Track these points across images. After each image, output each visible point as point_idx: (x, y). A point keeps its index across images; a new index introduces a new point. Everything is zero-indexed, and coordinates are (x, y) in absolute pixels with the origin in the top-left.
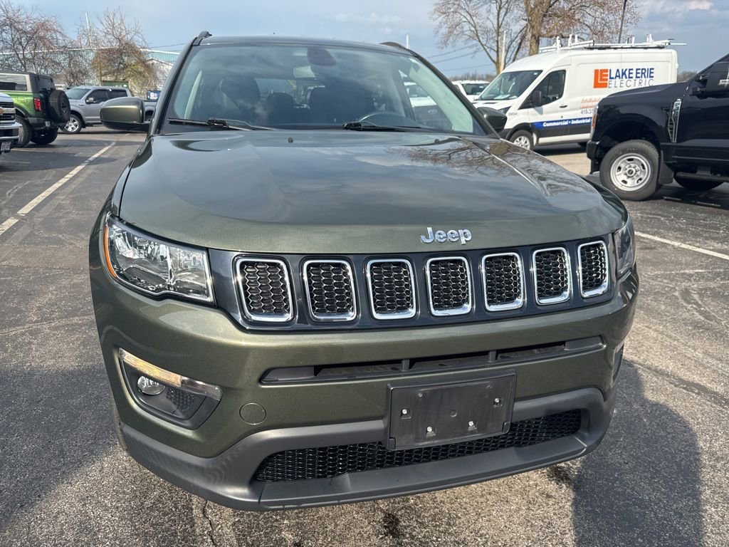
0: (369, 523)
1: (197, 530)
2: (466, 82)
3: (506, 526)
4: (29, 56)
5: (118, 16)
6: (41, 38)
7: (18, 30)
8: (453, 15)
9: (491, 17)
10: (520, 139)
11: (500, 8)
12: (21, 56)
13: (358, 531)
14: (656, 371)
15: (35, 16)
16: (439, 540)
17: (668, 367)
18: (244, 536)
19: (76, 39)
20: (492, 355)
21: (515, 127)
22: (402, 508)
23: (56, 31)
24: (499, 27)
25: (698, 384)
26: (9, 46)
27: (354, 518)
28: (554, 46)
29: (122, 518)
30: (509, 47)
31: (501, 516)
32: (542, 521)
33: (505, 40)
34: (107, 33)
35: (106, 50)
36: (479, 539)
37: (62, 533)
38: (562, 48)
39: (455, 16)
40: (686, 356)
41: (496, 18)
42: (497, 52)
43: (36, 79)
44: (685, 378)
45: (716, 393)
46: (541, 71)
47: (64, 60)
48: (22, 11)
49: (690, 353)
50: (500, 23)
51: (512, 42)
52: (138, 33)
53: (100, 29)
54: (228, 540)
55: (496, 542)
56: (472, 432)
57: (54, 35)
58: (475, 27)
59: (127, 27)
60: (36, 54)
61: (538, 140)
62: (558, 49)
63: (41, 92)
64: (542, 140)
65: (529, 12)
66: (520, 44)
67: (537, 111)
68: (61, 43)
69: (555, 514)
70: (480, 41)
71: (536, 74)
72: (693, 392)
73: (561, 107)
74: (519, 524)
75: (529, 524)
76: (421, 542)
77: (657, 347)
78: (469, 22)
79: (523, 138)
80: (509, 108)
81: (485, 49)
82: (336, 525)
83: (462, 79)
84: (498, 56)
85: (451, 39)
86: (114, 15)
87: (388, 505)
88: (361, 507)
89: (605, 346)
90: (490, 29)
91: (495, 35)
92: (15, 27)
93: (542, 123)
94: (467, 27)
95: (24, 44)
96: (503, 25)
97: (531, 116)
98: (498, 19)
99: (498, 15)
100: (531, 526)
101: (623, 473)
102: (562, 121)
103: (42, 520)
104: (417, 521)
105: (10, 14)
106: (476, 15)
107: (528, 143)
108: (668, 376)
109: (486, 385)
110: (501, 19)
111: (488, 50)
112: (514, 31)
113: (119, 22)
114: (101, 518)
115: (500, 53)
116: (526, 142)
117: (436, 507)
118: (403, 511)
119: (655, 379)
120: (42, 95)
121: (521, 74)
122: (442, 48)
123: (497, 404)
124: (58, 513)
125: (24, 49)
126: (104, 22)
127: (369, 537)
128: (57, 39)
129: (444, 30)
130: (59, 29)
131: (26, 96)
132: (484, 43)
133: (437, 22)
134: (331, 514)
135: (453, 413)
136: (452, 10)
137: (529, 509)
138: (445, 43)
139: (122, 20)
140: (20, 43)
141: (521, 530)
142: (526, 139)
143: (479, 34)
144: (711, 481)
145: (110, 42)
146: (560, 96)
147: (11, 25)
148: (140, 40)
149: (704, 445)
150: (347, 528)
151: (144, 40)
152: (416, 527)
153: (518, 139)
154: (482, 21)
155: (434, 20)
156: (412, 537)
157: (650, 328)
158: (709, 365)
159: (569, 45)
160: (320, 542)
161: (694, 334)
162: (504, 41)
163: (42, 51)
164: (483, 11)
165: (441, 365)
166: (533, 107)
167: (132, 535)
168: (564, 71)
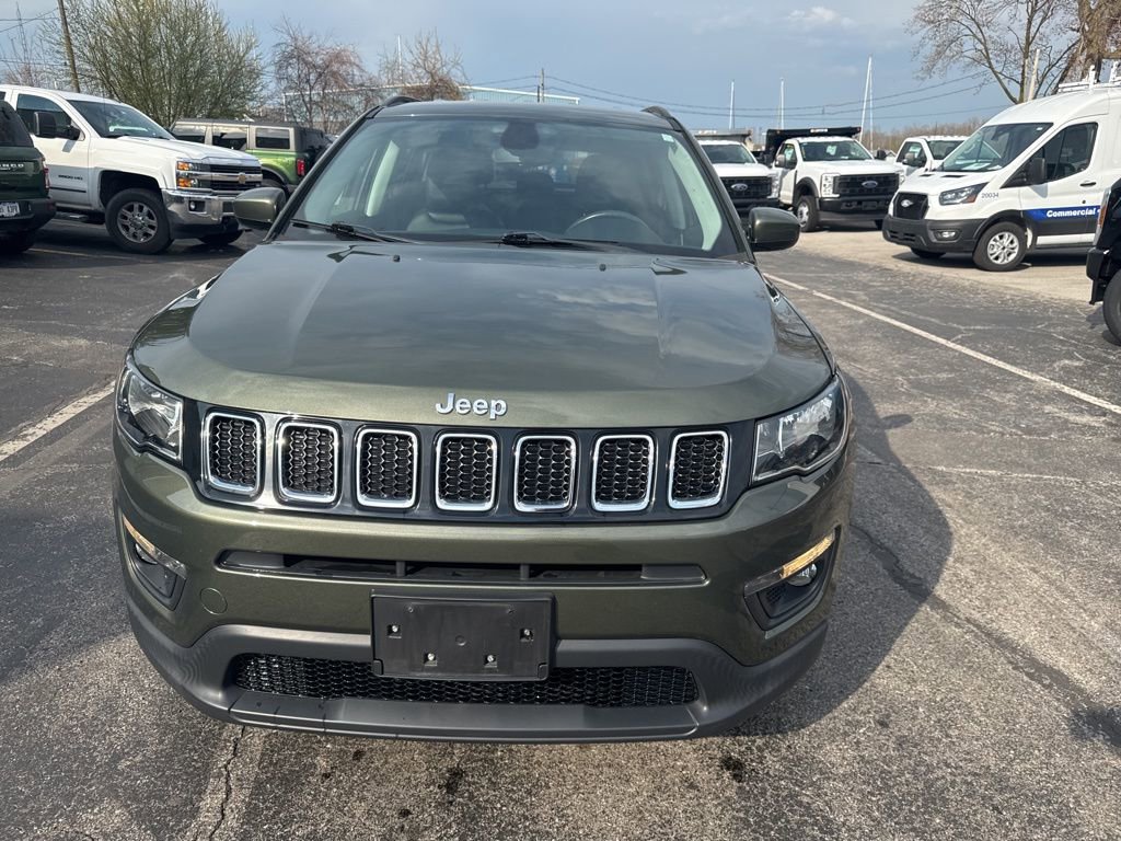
0: (427, 769)
1: (225, 734)
2: (932, 138)
3: (604, 812)
4: (315, 98)
5: (433, 42)
6: (334, 74)
7: (306, 63)
8: (947, 25)
9: (1016, 25)
10: (1001, 237)
11: (1034, 11)
12: (307, 99)
13: (407, 775)
14: (998, 640)
15: (328, 45)
16: (504, 808)
17: (1023, 637)
18: (272, 751)
19: (376, 75)
20: (524, 571)
21: (992, 217)
22: (481, 760)
23: (352, 64)
24: (1029, 43)
25: (1059, 673)
26: (294, 85)
27: (413, 759)
28: (1084, 82)
29: (152, 703)
30: (1044, 76)
31: (607, 797)
32: (660, 816)
33: (1038, 64)
34: (417, 66)
35: (413, 88)
36: (557, 820)
37: (84, 707)
38: (1098, 85)
39: (951, 25)
40: (1068, 624)
41: (1025, 27)
42: (1022, 84)
43: (302, 134)
44: (1041, 658)
45: (1081, 691)
46: (1051, 125)
47: (359, 103)
48: (314, 38)
49: (1082, 620)
50: (1032, 35)
51: (1051, 66)
52: (458, 64)
53: (407, 59)
54: (252, 752)
55: (578, 829)
56: (491, 671)
57: (350, 70)
58: (984, 44)
59: (444, 57)
60: (325, 95)
61: (1034, 240)
62: (1091, 86)
63: (307, 151)
64: (1042, 240)
65: (1086, 15)
66: (1067, 69)
67: (1035, 190)
68: (357, 80)
69: (685, 811)
70: (991, 67)
71: (1039, 129)
72: (1040, 682)
73: (1082, 185)
74: (624, 813)
75: (639, 816)
76: (479, 806)
77: (1026, 604)
78: (974, 36)
79: (1007, 234)
80: (985, 184)
81: (998, 78)
82: (386, 762)
83: (928, 134)
84: (1022, 91)
85: (940, 64)
86: (428, 40)
87: (465, 752)
88: (429, 748)
89: (707, 583)
90: (1012, 47)
91: (1020, 55)
92: (303, 60)
93: (1045, 211)
94: (969, 43)
95: (312, 82)
96: (1036, 39)
97: (1025, 199)
98: (1029, 29)
99: (1030, 22)
100: (640, 820)
101: (829, 778)
102: (1084, 208)
103: (72, 688)
104: (490, 779)
105: (299, 43)
106: (988, 24)
107: (1016, 243)
108: (1014, 650)
109: (504, 609)
110: (1033, 30)
111: (1005, 82)
112: (1055, 48)
113: (434, 49)
114: (131, 699)
115: (1025, 87)
116: (1012, 242)
117: (526, 768)
118: (480, 763)
119: (987, 652)
120: (307, 155)
121: (1017, 129)
122: (923, 79)
123: (527, 637)
124: (91, 684)
125: (312, 88)
126: (415, 51)
127: (416, 786)
128: (353, 75)
129: (929, 49)
130: (357, 61)
131: (288, 156)
132: (998, 70)
133: (918, 37)
134: (387, 748)
135: (460, 639)
136: (945, 17)
137: (652, 797)
138: (929, 71)
139: (437, 47)
140: (308, 81)
141: (622, 820)
142: (1012, 236)
143: (991, 56)
144: (967, 818)
145: (418, 77)
146: (1085, 166)
147: (298, 58)
148: (460, 74)
149: (996, 765)
150: (397, 769)
151: (464, 75)
152: (483, 787)
153: (997, 237)
154: (998, 34)
155: (912, 34)
156: (471, 797)
157: (1036, 572)
158: (1100, 645)
159: (1111, 80)
160: (355, 778)
161: (1111, 592)
162: (1035, 67)
163: (333, 90)
164: (1003, 16)
165: (454, 574)
166: (1029, 185)
167: (153, 724)
168: (1095, 125)
